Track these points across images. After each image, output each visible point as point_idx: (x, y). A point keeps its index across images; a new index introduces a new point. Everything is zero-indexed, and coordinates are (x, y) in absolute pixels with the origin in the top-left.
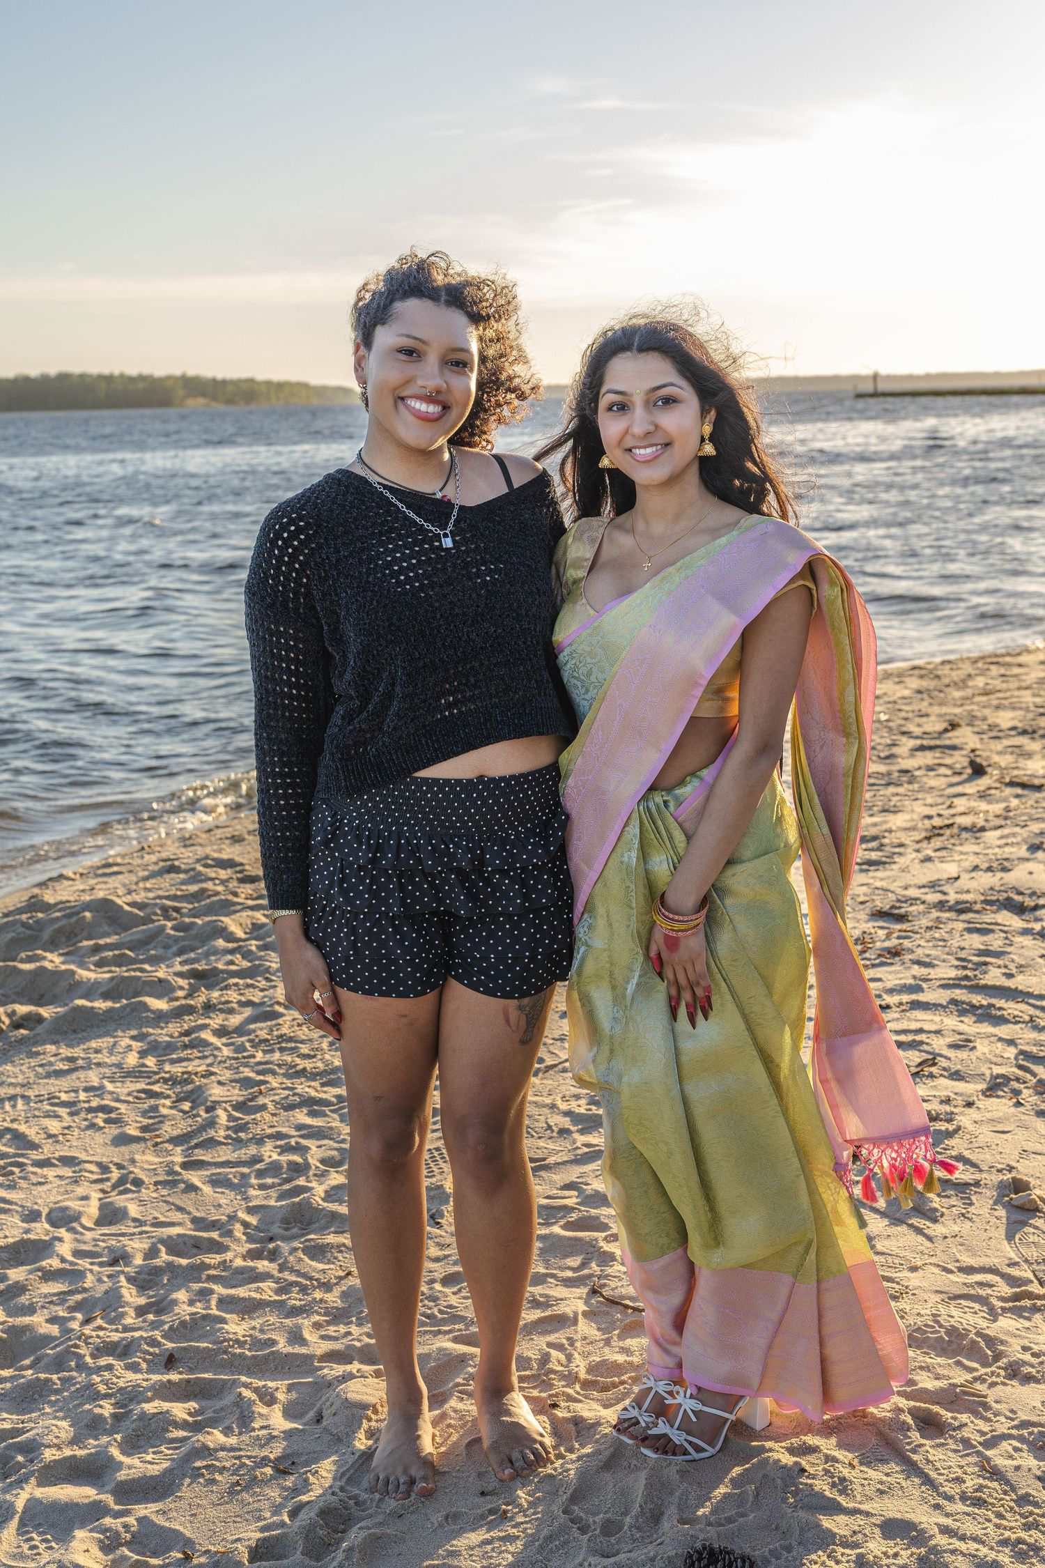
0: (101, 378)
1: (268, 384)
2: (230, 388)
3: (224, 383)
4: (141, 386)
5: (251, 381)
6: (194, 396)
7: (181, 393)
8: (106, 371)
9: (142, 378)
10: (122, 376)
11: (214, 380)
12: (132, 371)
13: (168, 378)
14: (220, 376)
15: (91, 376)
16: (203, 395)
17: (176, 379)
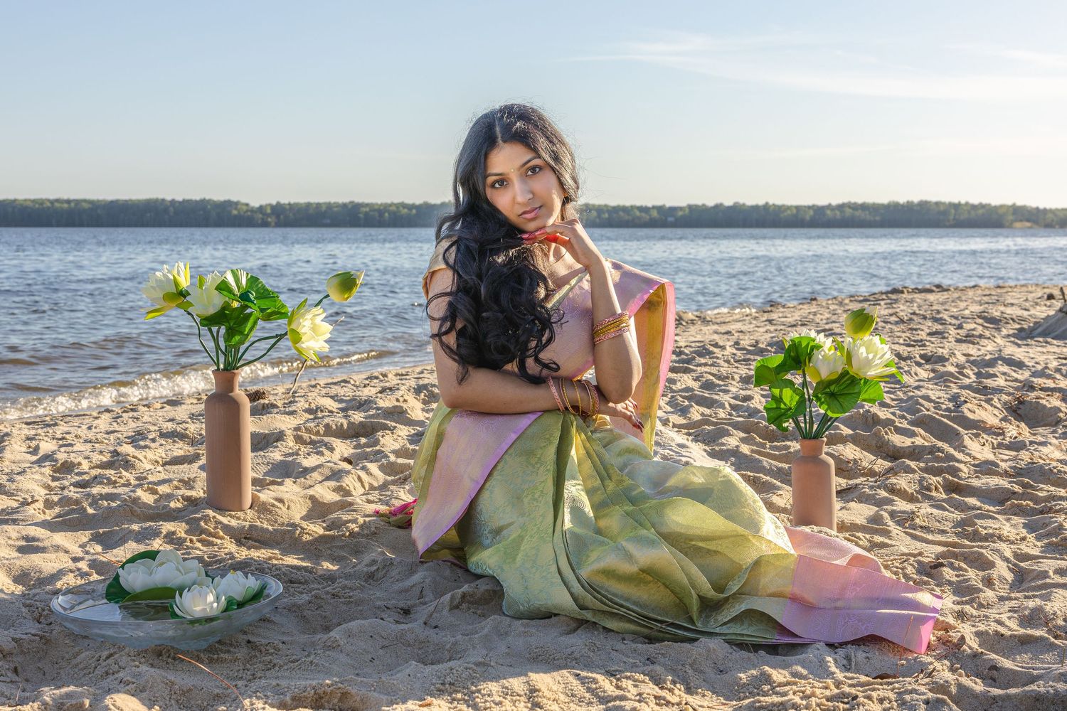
0: (951, 205)
3: (1045, 211)
4: (981, 212)
6: (1021, 221)
7: (1011, 218)
8: (957, 200)
9: (982, 206)
10: (967, 204)
11: (1037, 209)
13: (1002, 206)
14: (1041, 207)
15: (944, 204)
16: (1028, 220)
17: (1008, 207)
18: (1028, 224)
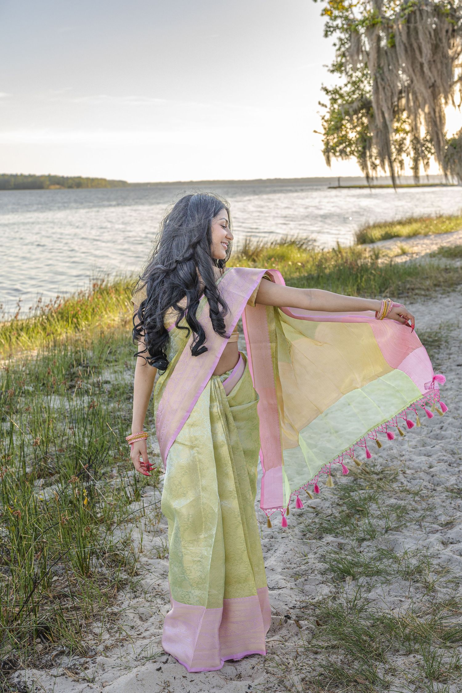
0: (12, 176)
1: (88, 179)
2: (70, 181)
3: (67, 178)
4: (30, 180)
5: (80, 178)
6: (54, 184)
7: (48, 183)
8: (14, 173)
9: (30, 176)
10: (21, 175)
11: (63, 177)
12: (26, 173)
13: (42, 176)
14: (65, 175)
15: (7, 175)
16: (58, 184)
17: (46, 177)
18: (58, 186)
